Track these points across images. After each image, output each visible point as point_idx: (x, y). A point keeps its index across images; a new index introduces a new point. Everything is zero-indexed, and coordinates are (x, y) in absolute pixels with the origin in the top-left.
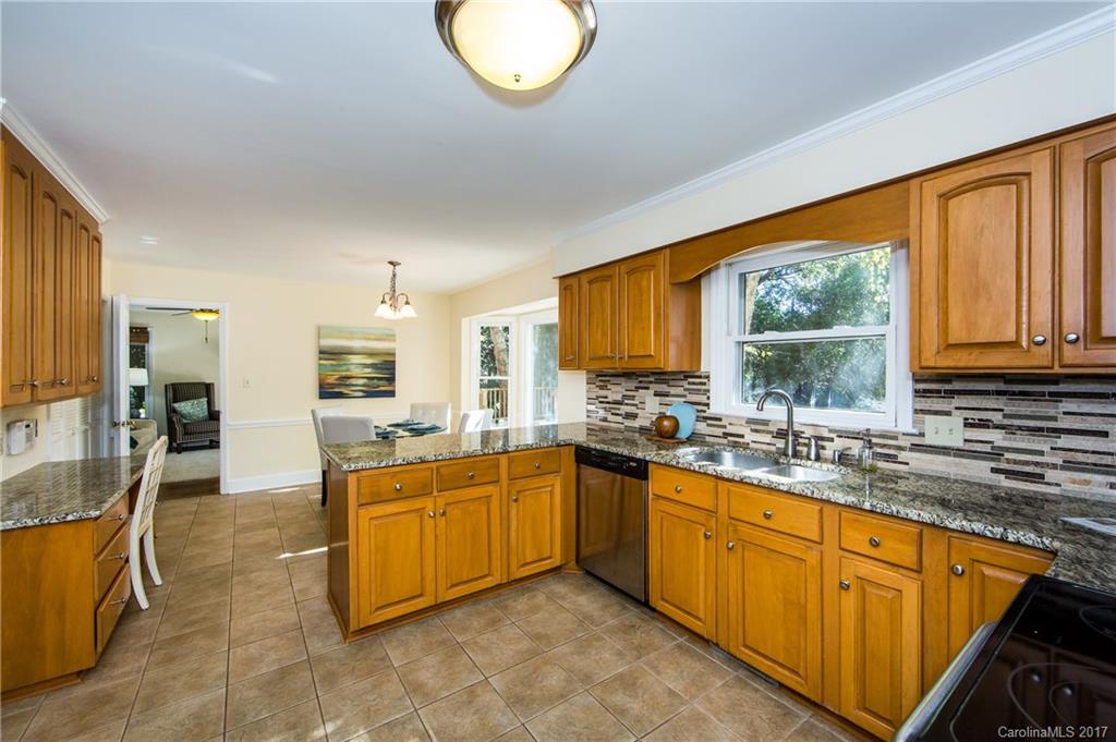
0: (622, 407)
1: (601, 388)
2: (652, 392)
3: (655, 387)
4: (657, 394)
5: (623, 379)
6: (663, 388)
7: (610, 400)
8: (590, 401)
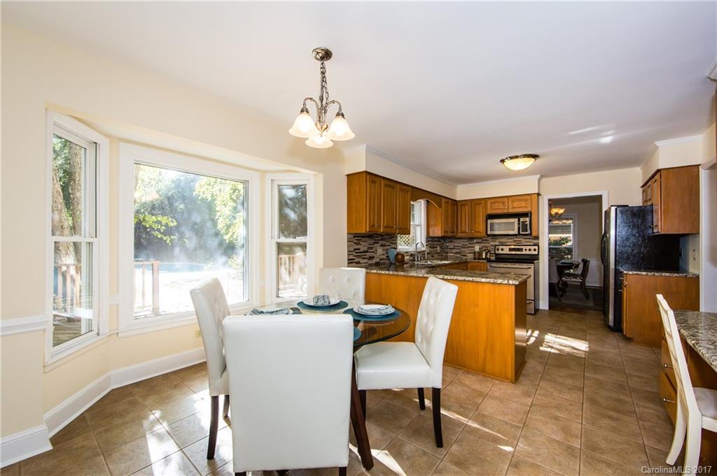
0: (367, 254)
1: (357, 244)
2: (379, 244)
3: (381, 242)
4: (382, 246)
5: (368, 239)
6: (384, 242)
7: (361, 250)
8: (350, 253)
